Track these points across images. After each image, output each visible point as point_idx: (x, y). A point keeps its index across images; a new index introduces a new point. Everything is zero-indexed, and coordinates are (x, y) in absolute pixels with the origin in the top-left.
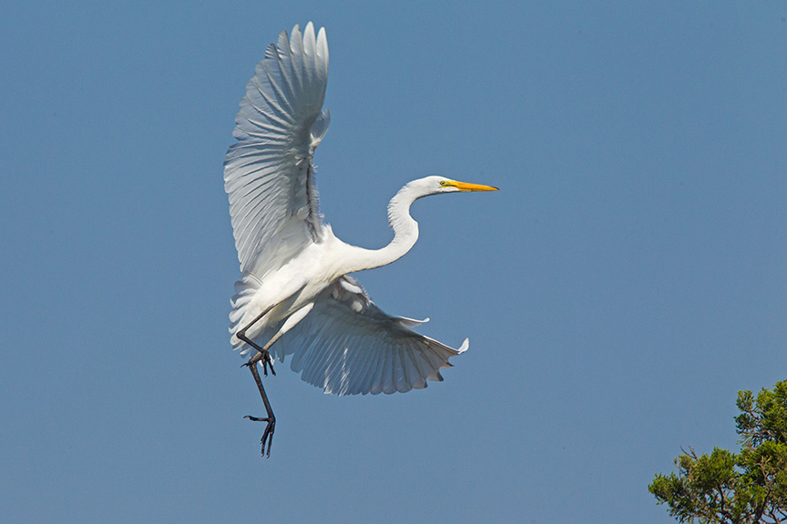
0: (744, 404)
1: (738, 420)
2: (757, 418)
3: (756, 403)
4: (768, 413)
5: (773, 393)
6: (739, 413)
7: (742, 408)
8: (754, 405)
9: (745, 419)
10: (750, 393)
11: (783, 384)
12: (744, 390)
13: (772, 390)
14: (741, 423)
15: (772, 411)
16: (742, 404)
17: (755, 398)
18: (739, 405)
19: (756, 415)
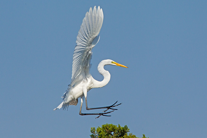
0: (93, 131)
1: (91, 136)
2: (97, 136)
3: (96, 131)
4: (100, 134)
5: (101, 128)
6: (91, 134)
7: (92, 133)
8: (96, 132)
9: (93, 136)
10: (95, 128)
11: (104, 125)
12: (93, 127)
13: (101, 127)
14: (92, 137)
15: (101, 134)
16: (92, 131)
17: (96, 130)
18: (91, 131)
19: (96, 135)
